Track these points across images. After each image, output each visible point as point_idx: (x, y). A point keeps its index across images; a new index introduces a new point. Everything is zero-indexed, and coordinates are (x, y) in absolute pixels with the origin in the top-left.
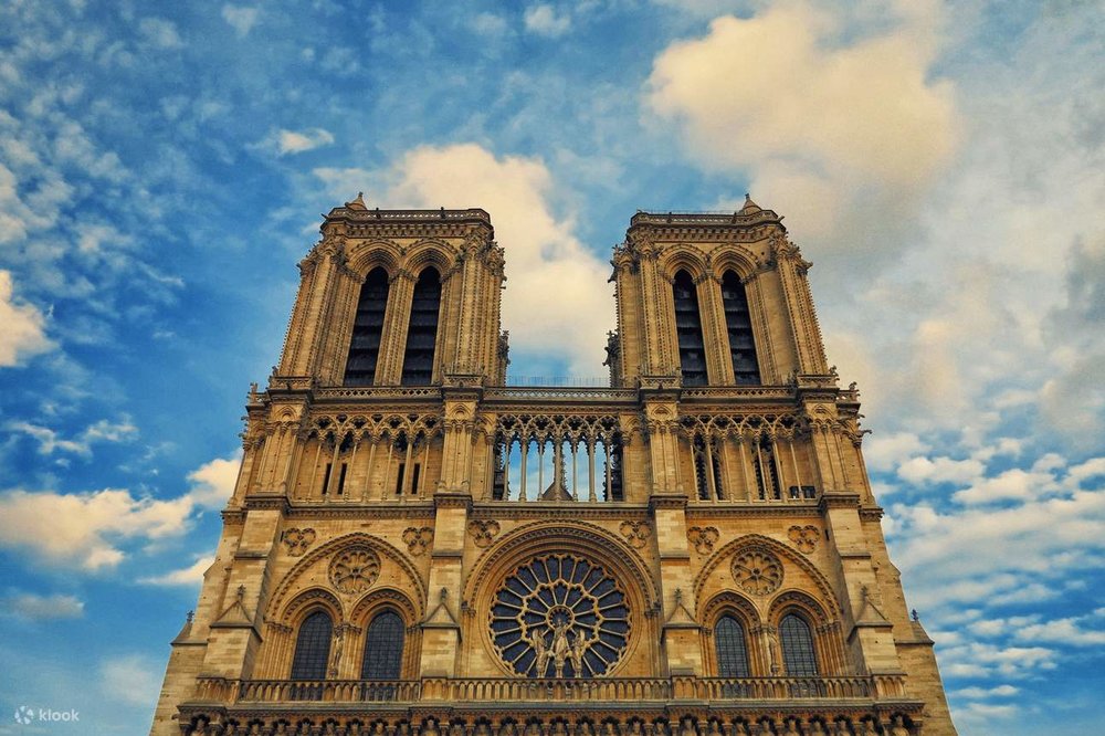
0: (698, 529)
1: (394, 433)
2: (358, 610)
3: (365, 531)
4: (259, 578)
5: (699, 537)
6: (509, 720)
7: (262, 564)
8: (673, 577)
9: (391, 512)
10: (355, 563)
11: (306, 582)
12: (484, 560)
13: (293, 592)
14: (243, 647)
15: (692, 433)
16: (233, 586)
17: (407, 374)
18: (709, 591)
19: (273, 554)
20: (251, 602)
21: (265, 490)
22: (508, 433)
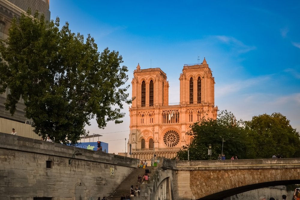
1: (149, 114)
2: (147, 139)
3: (147, 129)
4: (135, 137)
5: (188, 128)
6: (164, 153)
7: (135, 135)
9: (149, 126)
10: (146, 133)
11: (141, 136)
12: (161, 132)
13: (140, 137)
14: (135, 145)
15: (188, 112)
16: (133, 138)
17: (150, 106)
19: (136, 133)
20: (135, 140)
21: (134, 125)
22: (164, 113)
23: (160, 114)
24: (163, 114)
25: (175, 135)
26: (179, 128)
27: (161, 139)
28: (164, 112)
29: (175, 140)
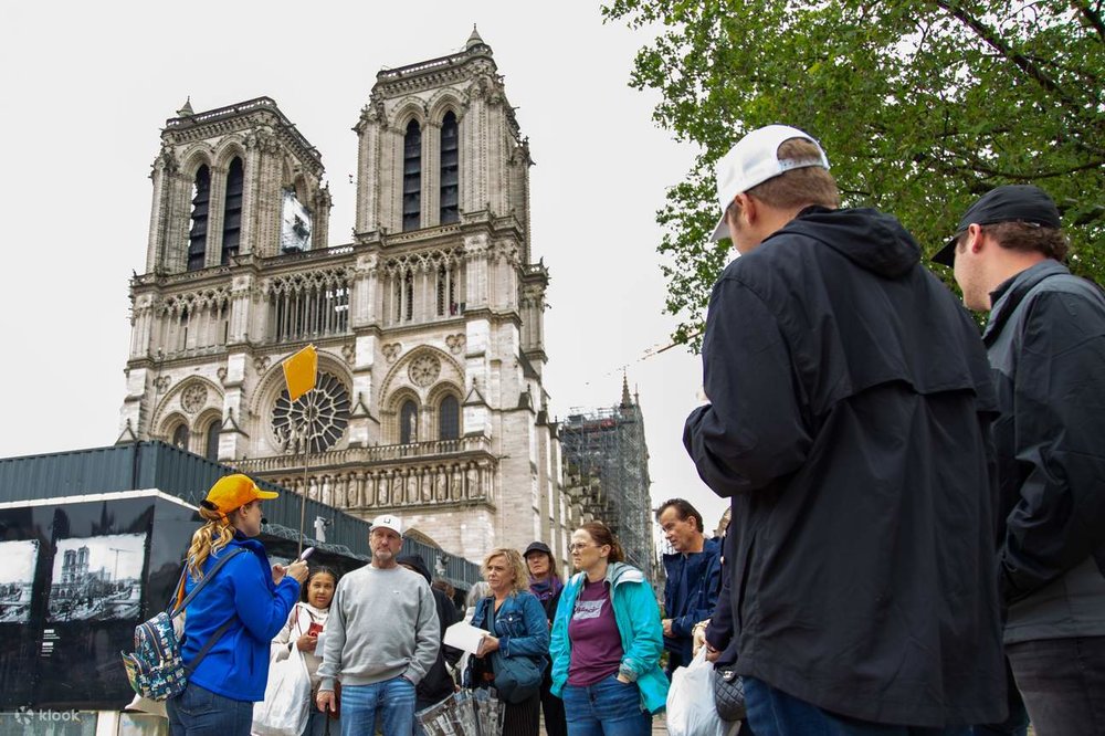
0: (389, 345)
2: (198, 422)
3: (197, 373)
4: (137, 412)
5: (389, 351)
7: (139, 403)
8: (360, 384)
9: (210, 358)
10: (193, 394)
11: (169, 410)
12: (262, 383)
13: (163, 416)
15: (392, 272)
16: (125, 419)
18: (393, 388)
19: (145, 397)
20: (135, 426)
21: (139, 355)
22: (277, 292)
23: (262, 297)
24: (272, 294)
25: (327, 396)
26: (348, 357)
27: (257, 418)
28: (278, 284)
29: (326, 421)
